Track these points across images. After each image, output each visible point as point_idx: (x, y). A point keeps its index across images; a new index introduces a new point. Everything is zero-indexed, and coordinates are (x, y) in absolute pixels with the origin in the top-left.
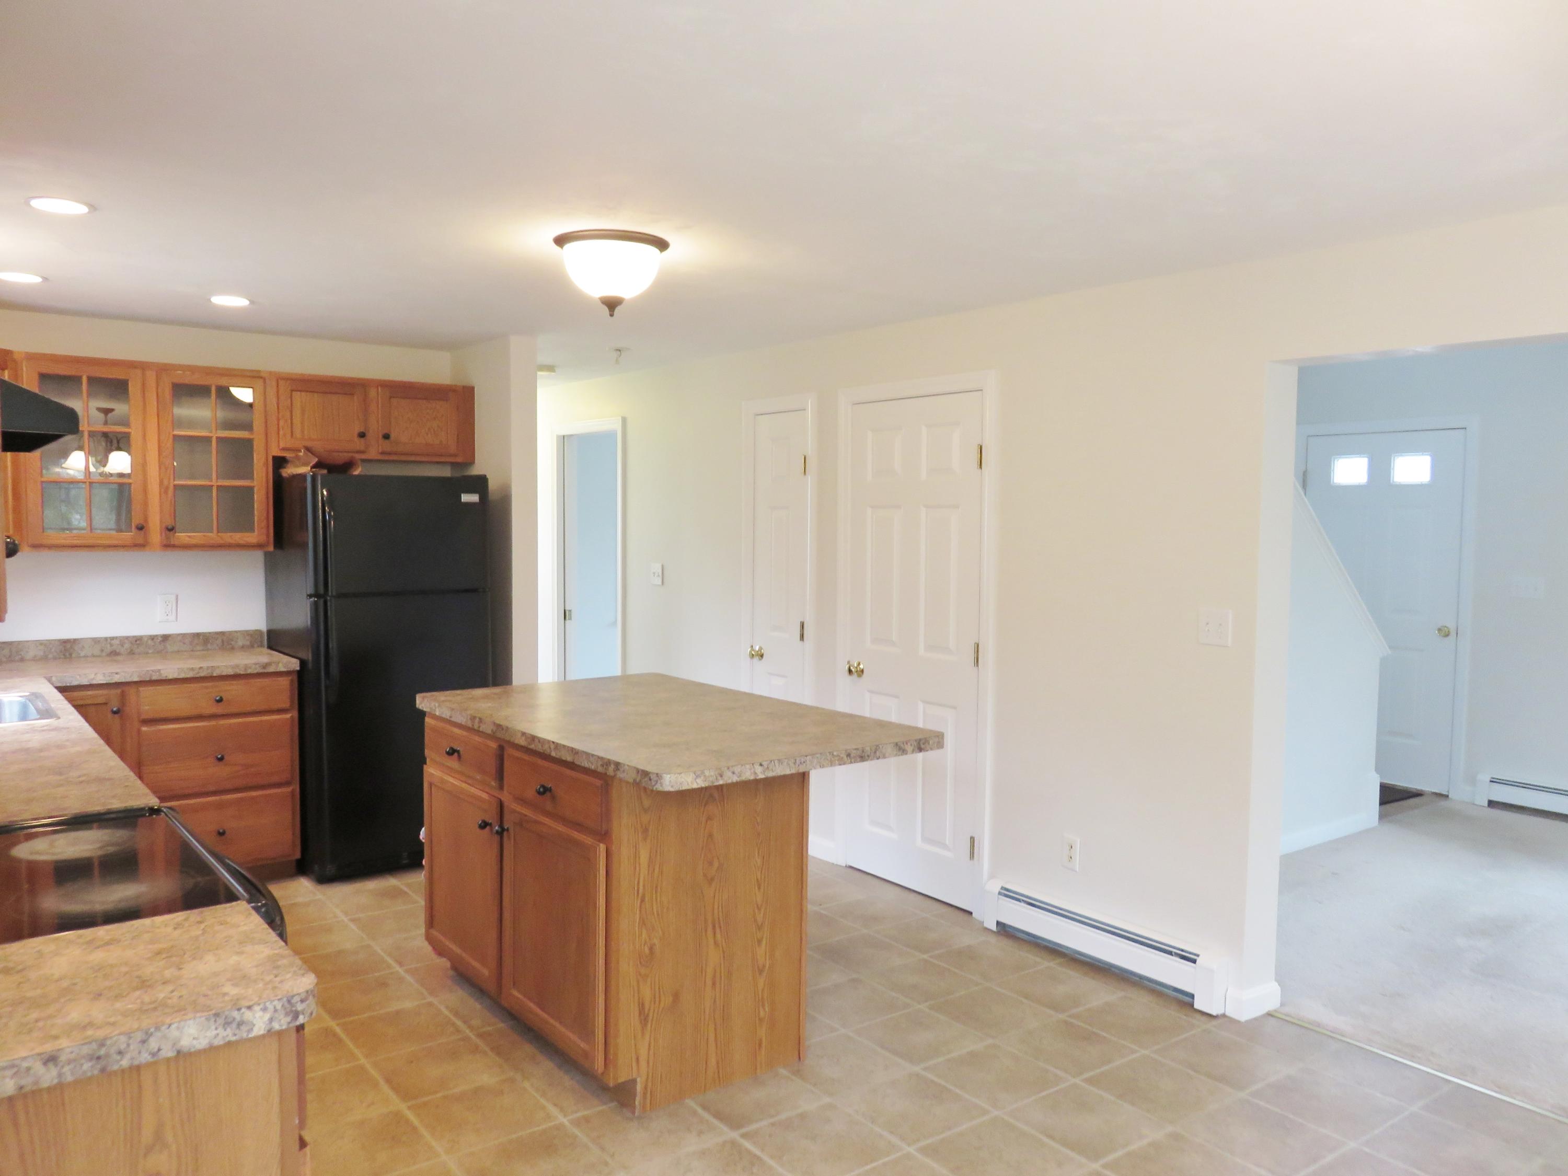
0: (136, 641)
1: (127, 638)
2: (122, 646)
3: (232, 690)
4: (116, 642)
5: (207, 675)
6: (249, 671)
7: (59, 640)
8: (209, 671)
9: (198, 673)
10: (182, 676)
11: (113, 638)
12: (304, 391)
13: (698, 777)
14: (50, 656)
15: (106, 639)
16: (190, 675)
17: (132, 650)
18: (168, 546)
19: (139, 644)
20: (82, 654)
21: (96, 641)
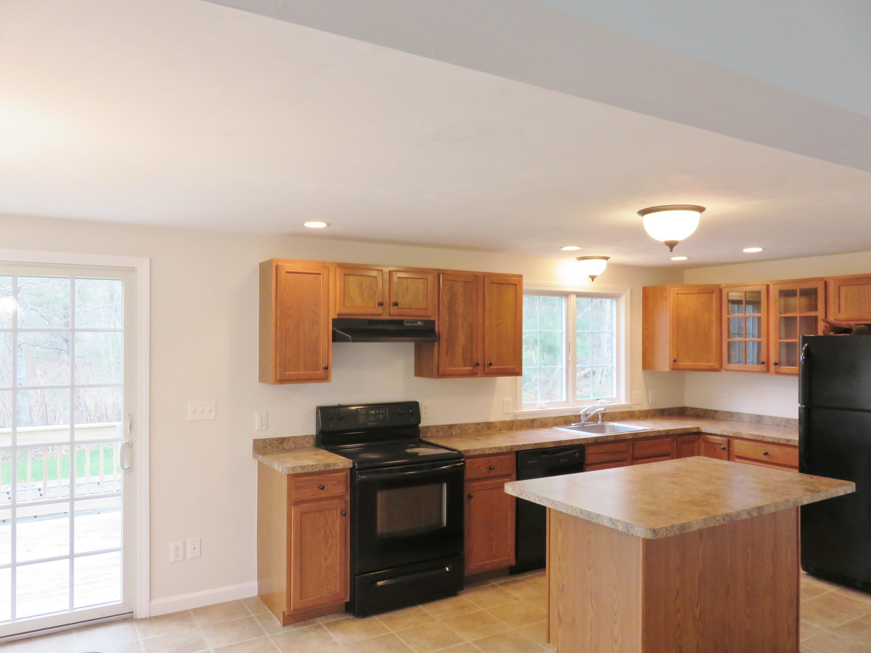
0: (787, 421)
1: (784, 418)
2: (781, 422)
3: (774, 450)
4: (779, 420)
5: (761, 440)
6: (780, 442)
7: (756, 415)
8: (761, 438)
9: (757, 438)
10: (749, 438)
11: (778, 418)
12: (846, 286)
13: (513, 490)
14: (753, 422)
15: (775, 417)
16: (753, 438)
17: (785, 425)
18: (777, 373)
19: (788, 423)
20: (765, 423)
21: (771, 418)
